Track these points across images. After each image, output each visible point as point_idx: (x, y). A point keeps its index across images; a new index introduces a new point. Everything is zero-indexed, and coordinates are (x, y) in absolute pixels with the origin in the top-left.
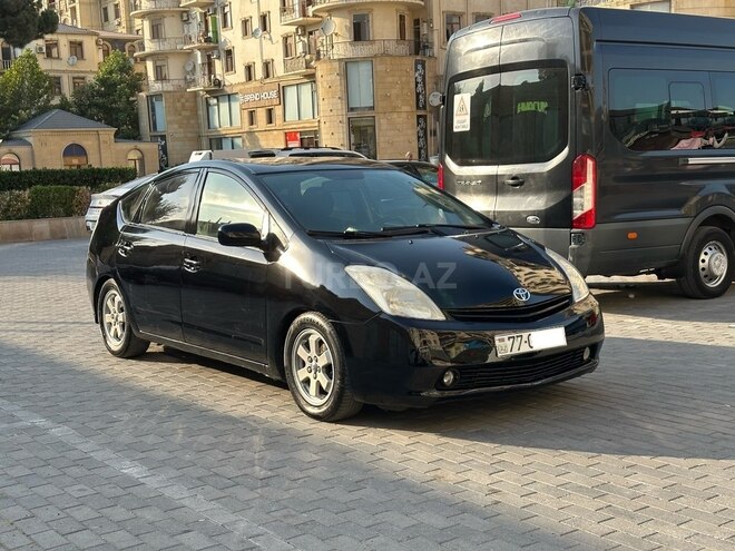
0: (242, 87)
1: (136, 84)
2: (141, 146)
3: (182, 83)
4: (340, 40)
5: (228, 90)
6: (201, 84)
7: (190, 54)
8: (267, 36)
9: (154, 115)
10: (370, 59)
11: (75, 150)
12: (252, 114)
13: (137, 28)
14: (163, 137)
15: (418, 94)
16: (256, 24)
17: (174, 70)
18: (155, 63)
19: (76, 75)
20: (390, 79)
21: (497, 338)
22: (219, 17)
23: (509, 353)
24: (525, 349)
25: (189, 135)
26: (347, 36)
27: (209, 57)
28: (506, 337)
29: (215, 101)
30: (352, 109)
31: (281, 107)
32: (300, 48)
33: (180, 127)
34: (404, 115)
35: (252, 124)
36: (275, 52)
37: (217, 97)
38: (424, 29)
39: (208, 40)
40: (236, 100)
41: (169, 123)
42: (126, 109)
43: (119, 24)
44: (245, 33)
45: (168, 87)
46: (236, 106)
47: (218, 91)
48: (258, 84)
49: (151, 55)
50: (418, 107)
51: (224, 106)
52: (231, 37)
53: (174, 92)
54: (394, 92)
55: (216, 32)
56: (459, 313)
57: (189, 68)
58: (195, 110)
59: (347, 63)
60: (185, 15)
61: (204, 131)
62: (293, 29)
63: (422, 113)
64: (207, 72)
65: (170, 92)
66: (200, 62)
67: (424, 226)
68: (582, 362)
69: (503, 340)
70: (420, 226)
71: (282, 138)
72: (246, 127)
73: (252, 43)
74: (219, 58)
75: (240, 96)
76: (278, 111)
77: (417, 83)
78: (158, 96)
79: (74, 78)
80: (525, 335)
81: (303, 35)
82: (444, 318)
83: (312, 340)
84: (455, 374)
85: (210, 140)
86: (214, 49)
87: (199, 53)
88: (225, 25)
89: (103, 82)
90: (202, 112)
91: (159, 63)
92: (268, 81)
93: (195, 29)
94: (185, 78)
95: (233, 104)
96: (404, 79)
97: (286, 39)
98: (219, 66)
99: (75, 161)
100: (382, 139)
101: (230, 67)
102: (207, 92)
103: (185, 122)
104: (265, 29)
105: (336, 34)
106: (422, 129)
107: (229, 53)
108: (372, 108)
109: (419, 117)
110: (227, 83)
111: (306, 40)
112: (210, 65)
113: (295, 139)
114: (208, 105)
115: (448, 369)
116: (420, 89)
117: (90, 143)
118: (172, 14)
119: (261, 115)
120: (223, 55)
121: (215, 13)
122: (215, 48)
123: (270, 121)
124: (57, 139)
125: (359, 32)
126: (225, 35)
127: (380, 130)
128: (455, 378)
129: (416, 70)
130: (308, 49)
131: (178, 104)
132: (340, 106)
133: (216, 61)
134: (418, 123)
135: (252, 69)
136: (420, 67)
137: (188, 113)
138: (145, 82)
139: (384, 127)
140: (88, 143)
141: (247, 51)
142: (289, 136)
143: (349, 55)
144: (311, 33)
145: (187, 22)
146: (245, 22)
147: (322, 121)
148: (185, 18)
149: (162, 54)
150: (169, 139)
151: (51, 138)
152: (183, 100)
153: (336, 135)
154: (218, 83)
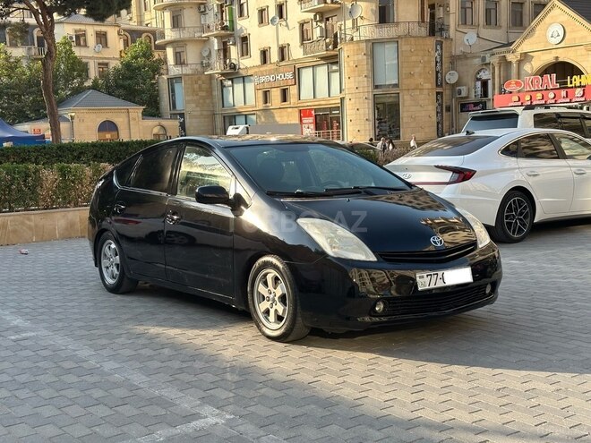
0: (257, 70)
1: (157, 68)
2: (164, 122)
3: (199, 67)
4: (366, 22)
5: (243, 73)
6: (217, 68)
7: (206, 41)
8: (284, 23)
9: (174, 95)
10: (395, 41)
11: (108, 126)
12: (266, 95)
13: (147, 22)
14: (182, 115)
15: (437, 72)
16: (272, 12)
17: (192, 55)
18: (174, 49)
19: (101, 61)
20: (414, 58)
21: (417, 275)
22: (236, 8)
23: (427, 287)
24: (440, 284)
25: (205, 113)
26: (374, 19)
27: (225, 44)
28: (425, 275)
29: (230, 83)
30: (376, 87)
31: (296, 86)
32: (317, 33)
33: (197, 106)
34: (426, 92)
35: (266, 102)
36: (291, 37)
37: (232, 80)
38: (440, 13)
39: (225, 28)
40: (251, 81)
41: (188, 102)
42: (149, 90)
43: (131, 19)
44: (261, 21)
45: (186, 70)
46: (250, 87)
47: (233, 74)
48: (274, 67)
49: (171, 43)
50: (437, 85)
51: (239, 87)
52: (247, 25)
53: (192, 75)
54: (417, 70)
55: (232, 21)
56: (387, 256)
57: (205, 54)
58: (210, 91)
59: (373, 44)
60: (202, 6)
61: (218, 109)
62: (311, 15)
63: (439, 90)
64: (222, 57)
65: (188, 75)
66: (216, 48)
67: (358, 188)
68: (485, 295)
69: (423, 277)
70: (355, 188)
71: (297, 115)
72: (261, 105)
73: (269, 30)
74: (234, 44)
75: (255, 78)
76: (293, 91)
77: (437, 62)
78: (178, 78)
79: (99, 64)
80: (440, 273)
81: (320, 21)
82: (376, 260)
83: (269, 278)
84: (385, 304)
85: (224, 117)
86: (230, 37)
87: (216, 40)
88: (241, 14)
89: (127, 66)
90: (216, 93)
91: (178, 50)
92: (283, 63)
93: (211, 19)
94: (202, 63)
95: (247, 85)
96: (426, 58)
97: (302, 25)
98: (234, 52)
99: (108, 136)
100: (405, 114)
101: (245, 52)
102: (223, 75)
103: (201, 101)
104: (281, 17)
105: (362, 18)
106: (439, 105)
107: (245, 39)
108: (396, 86)
109: (438, 93)
110: (242, 67)
111: (323, 25)
112: (225, 51)
113: (310, 115)
114: (223, 86)
115: (378, 300)
116: (439, 68)
117: (121, 120)
118: (191, 5)
119: (276, 95)
120: (239, 42)
121: (231, 4)
122: (231, 35)
123: (284, 99)
124: (93, 116)
125: (384, 16)
126: (241, 24)
127: (403, 106)
128: (384, 307)
129: (437, 50)
130: (325, 33)
131: (196, 86)
132: (365, 83)
133: (232, 47)
134: (437, 100)
135: (268, 53)
136: (439, 47)
137: (204, 94)
138: (164, 67)
139: (407, 103)
140: (120, 120)
141: (262, 37)
142: (303, 113)
143: (375, 36)
144: (328, 19)
145: (203, 13)
146: (261, 11)
147: (347, 98)
148: (202, 10)
149: (182, 41)
150: (187, 116)
151: (87, 116)
152: (200, 82)
153: (361, 111)
154: (233, 67)
